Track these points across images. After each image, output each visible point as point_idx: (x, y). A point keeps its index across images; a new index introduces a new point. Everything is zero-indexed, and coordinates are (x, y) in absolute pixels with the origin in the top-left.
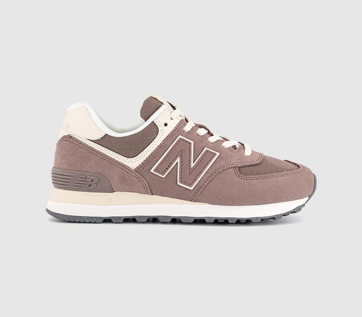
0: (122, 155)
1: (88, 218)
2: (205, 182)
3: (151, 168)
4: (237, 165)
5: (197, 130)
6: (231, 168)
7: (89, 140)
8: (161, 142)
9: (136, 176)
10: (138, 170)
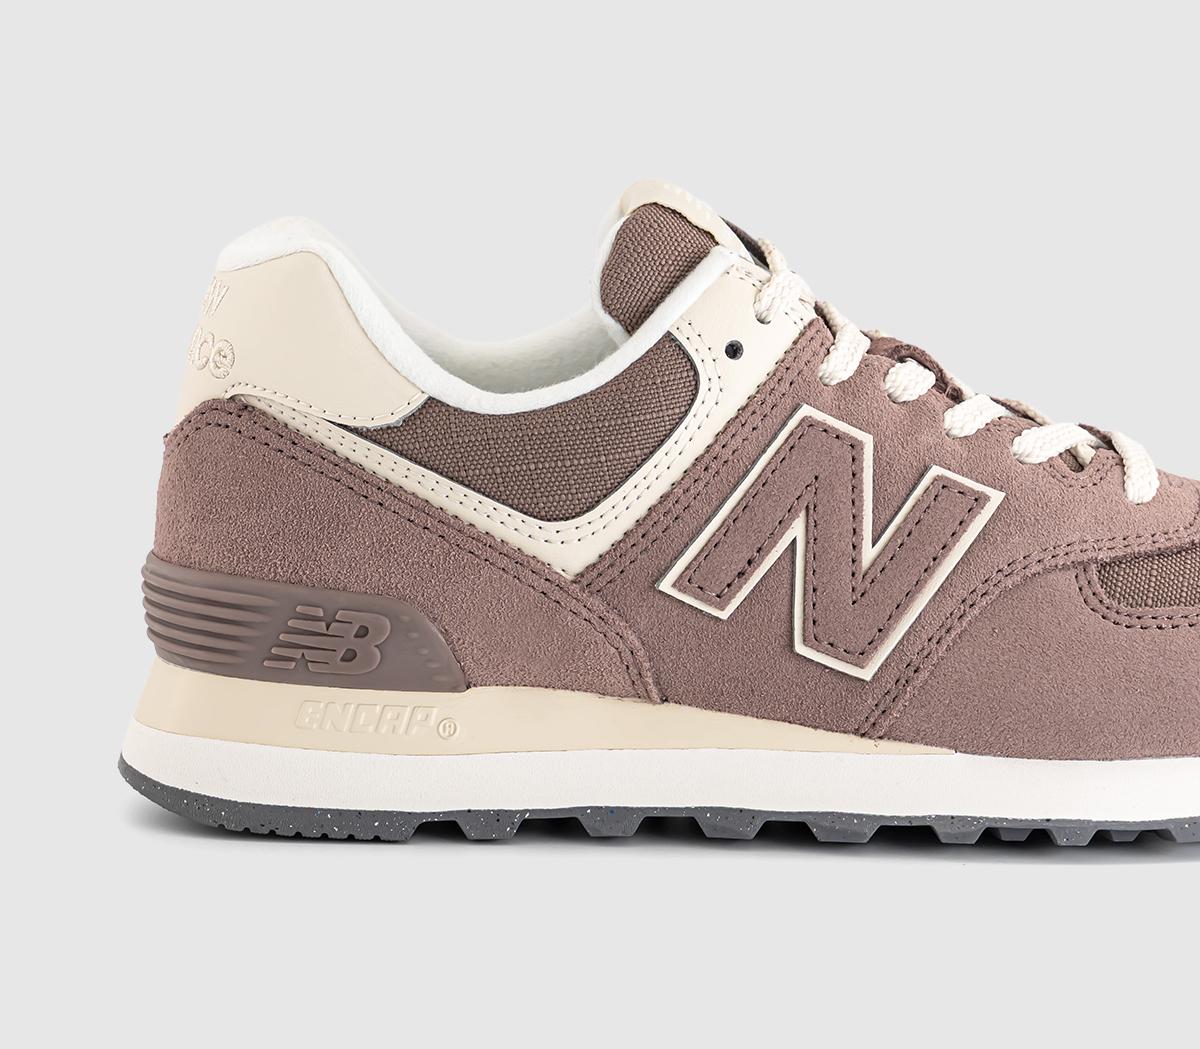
0: (511, 506)
1: (339, 814)
2: (934, 641)
3: (663, 574)
4: (1094, 555)
5: (886, 374)
6: (1065, 567)
7: (340, 425)
8: (710, 440)
9: (584, 612)
10: (592, 577)
